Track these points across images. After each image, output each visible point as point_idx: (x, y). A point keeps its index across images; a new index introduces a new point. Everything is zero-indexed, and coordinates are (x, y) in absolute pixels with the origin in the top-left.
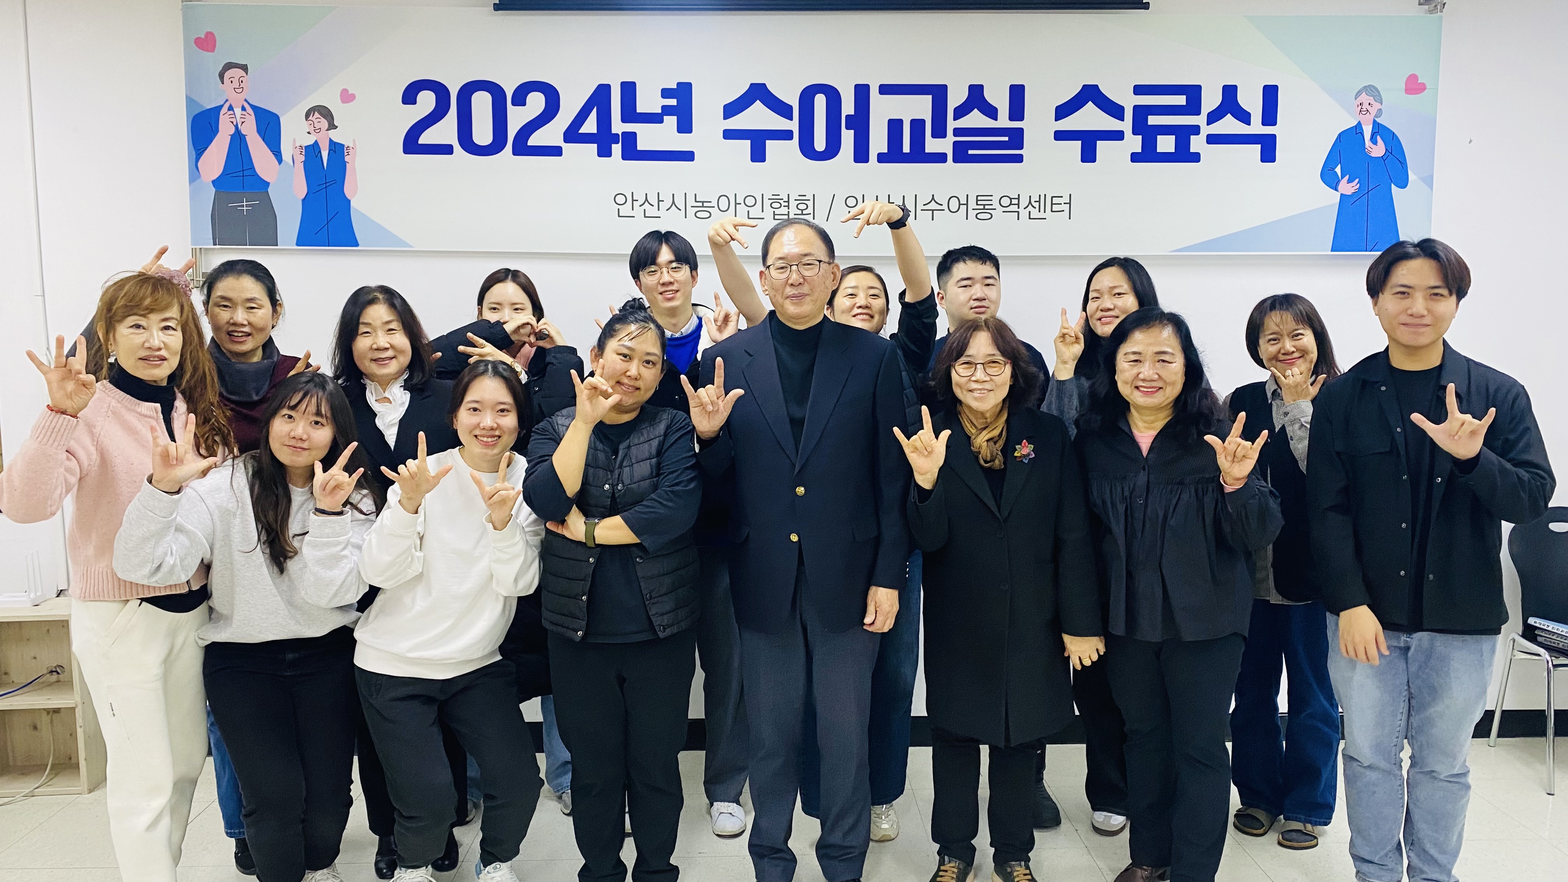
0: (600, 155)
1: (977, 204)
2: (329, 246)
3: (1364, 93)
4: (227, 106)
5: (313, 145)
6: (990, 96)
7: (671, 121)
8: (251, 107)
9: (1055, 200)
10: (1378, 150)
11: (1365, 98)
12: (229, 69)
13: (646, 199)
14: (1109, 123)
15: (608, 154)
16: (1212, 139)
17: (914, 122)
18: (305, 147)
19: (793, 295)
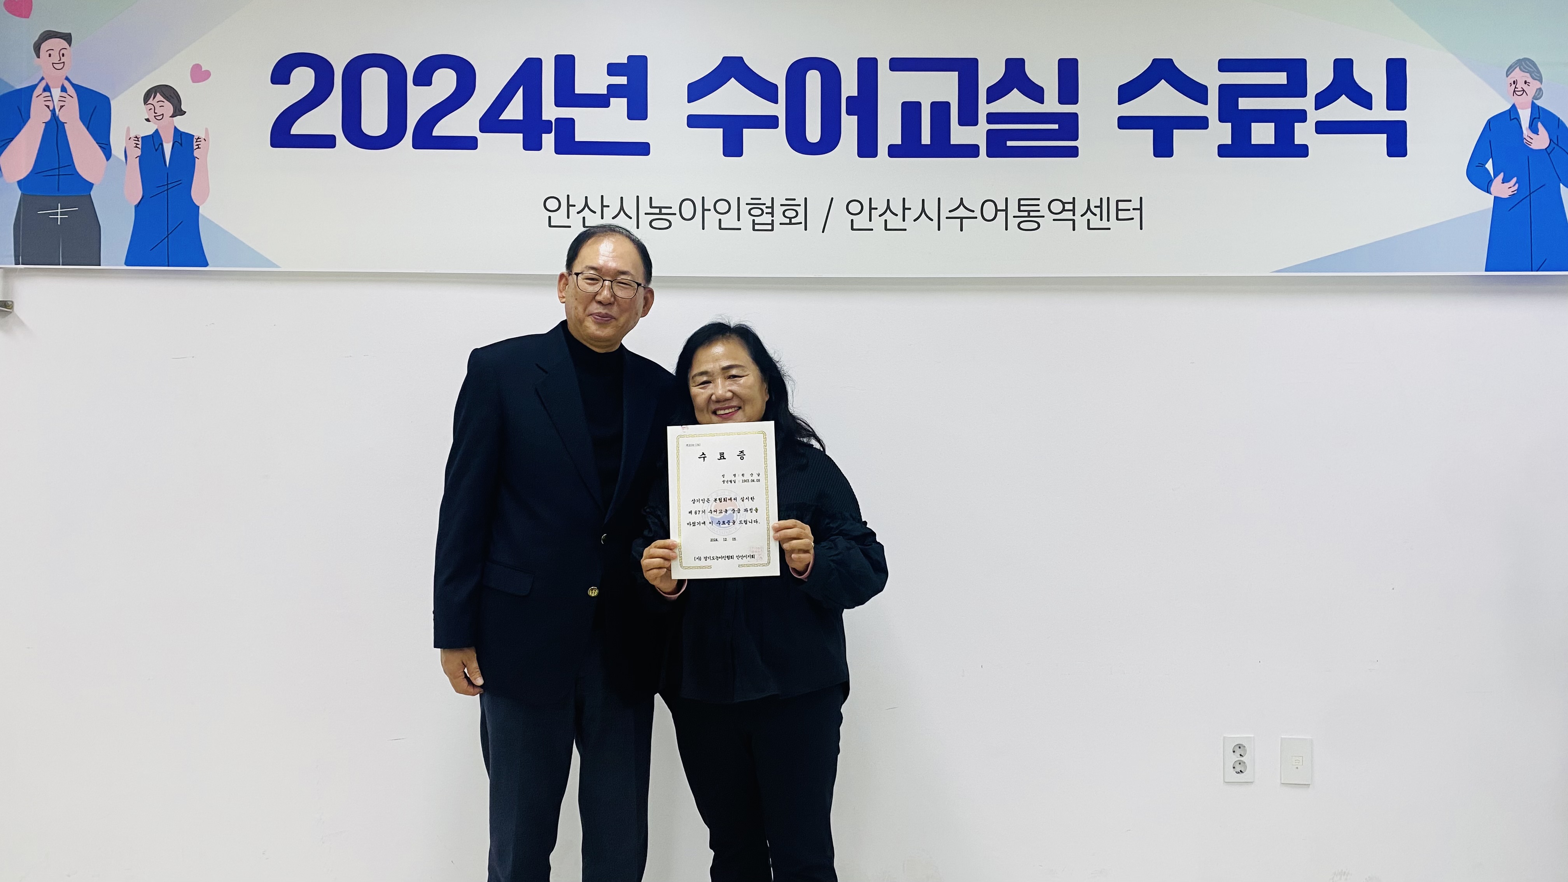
0: (527, 147)
1: (1020, 210)
2: (168, 266)
3: (1518, 67)
4: (42, 85)
5: (152, 136)
6: (1033, 73)
7: (619, 105)
8: (73, 87)
9: (1122, 205)
10: (1540, 141)
11: (1518, 74)
12: (46, 40)
13: (586, 204)
14: (1189, 107)
15: (539, 148)
16: (1323, 128)
17: (934, 105)
18: (142, 137)
19: (598, 313)
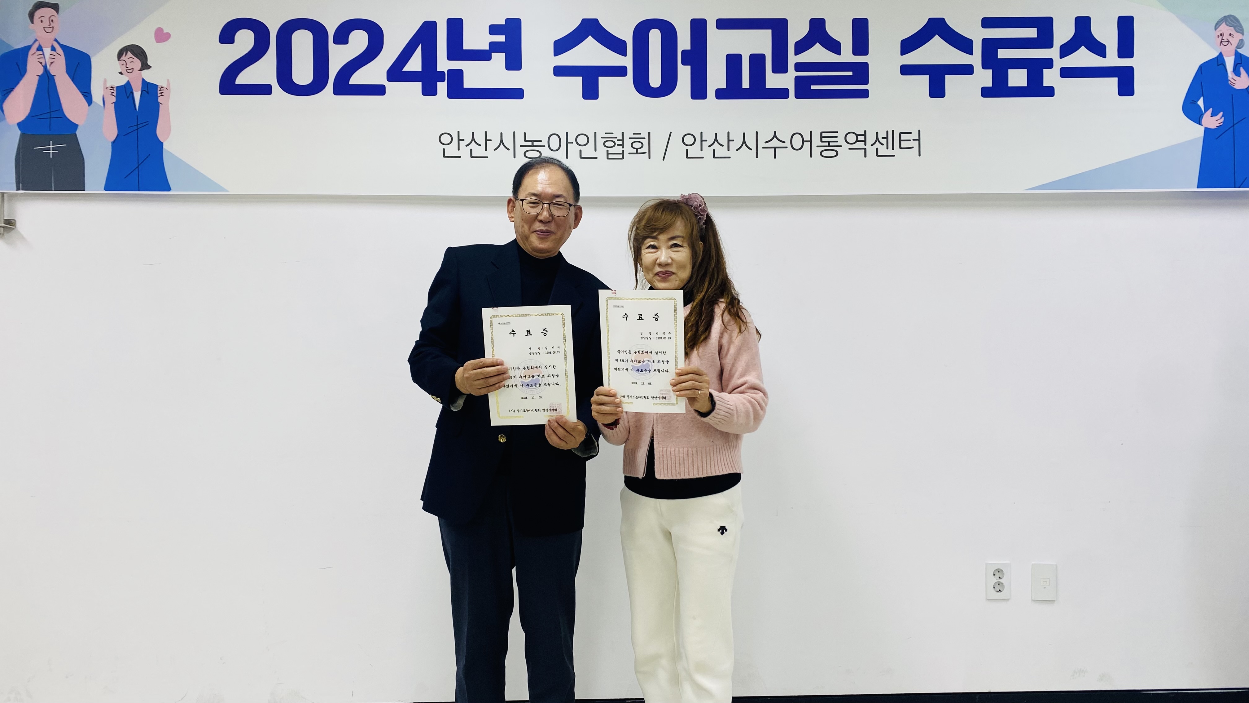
0: (425, 93)
1: (822, 141)
2: (139, 191)
3: (1224, 23)
4: (36, 46)
5: (125, 86)
6: (832, 30)
7: (499, 58)
8: (61, 47)
9: (904, 137)
10: (1242, 82)
11: (1224, 28)
12: (38, 9)
13: (473, 139)
14: (957, 57)
15: (433, 92)
16: (1066, 73)
17: (753, 57)
18: (117, 87)
19: (541, 230)
